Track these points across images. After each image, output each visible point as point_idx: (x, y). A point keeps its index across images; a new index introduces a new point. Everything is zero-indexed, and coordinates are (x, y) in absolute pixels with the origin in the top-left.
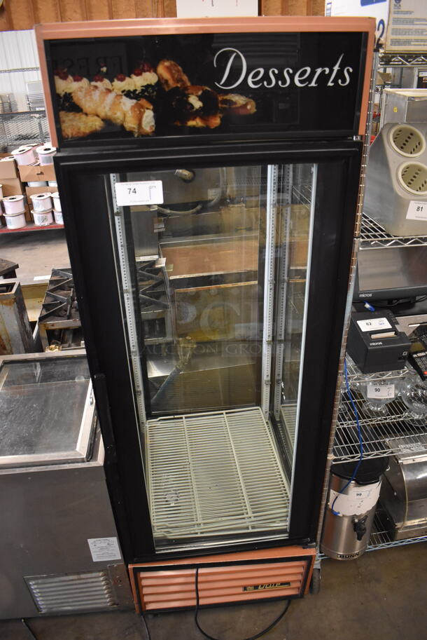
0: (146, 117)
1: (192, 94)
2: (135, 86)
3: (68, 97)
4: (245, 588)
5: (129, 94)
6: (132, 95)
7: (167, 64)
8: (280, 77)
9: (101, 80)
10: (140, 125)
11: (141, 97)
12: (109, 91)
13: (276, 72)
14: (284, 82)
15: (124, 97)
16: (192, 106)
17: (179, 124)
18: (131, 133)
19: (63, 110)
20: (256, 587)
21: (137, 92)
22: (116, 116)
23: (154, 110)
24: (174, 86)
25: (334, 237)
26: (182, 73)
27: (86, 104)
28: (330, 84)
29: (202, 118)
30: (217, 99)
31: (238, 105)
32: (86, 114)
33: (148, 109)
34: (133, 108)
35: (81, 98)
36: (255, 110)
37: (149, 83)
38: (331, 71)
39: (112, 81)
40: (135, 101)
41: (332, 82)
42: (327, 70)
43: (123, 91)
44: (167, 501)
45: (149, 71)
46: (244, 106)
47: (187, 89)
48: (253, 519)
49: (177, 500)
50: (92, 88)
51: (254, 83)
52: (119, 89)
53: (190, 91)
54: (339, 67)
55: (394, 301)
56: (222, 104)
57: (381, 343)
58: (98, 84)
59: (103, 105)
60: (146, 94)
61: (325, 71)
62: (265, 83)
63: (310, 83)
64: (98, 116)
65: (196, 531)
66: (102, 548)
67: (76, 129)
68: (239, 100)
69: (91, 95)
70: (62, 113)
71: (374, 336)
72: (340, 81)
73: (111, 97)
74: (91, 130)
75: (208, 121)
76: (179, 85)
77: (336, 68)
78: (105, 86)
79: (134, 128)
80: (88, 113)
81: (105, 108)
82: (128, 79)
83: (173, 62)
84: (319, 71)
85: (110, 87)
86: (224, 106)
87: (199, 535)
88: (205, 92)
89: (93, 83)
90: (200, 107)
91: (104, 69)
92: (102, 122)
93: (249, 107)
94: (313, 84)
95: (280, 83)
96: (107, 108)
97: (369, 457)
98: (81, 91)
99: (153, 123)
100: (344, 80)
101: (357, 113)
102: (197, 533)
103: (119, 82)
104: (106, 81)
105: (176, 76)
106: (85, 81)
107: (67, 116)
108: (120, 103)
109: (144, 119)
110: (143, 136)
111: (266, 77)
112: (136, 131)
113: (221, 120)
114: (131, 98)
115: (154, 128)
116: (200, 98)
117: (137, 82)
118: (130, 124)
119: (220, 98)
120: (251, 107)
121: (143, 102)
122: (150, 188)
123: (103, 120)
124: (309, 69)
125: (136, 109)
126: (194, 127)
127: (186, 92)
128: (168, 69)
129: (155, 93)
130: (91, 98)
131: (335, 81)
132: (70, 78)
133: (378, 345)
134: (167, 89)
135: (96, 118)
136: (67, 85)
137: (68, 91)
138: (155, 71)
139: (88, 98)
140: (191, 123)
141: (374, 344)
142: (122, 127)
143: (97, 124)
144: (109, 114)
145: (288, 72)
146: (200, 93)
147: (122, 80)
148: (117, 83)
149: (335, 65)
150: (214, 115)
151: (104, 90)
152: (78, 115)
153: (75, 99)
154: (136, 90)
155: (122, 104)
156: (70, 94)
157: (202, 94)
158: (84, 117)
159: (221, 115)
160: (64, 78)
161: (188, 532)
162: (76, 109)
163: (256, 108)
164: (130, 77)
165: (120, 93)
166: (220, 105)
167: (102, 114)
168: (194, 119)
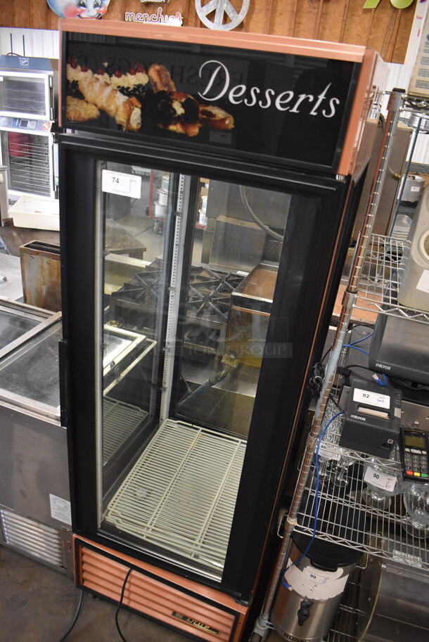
0: (135, 114)
1: (176, 100)
2: (129, 84)
3: (75, 84)
4: (174, 613)
5: (123, 90)
6: (125, 92)
7: (157, 67)
8: (261, 97)
9: (102, 74)
10: (128, 120)
11: (132, 95)
12: (107, 84)
13: (258, 91)
14: (265, 103)
15: (118, 92)
16: (175, 112)
17: (162, 127)
18: (120, 127)
19: (70, 95)
20: (185, 618)
21: (130, 90)
22: (110, 108)
23: (142, 109)
24: (161, 89)
25: (301, 278)
26: (170, 79)
27: (89, 93)
28: (313, 113)
29: (183, 125)
30: (198, 109)
31: (217, 119)
32: (87, 102)
33: (136, 107)
34: (125, 103)
35: (85, 86)
36: (233, 127)
37: (140, 83)
38: (316, 100)
39: (111, 76)
40: (126, 98)
41: (315, 111)
42: (311, 98)
43: (119, 87)
44: (135, 495)
45: (142, 72)
46: (224, 120)
47: (173, 95)
48: (199, 548)
49: (145, 498)
50: (94, 79)
51: (235, 99)
52: (115, 84)
53: (174, 97)
54: (325, 96)
55: (419, 386)
56: (202, 114)
57: (364, 419)
58: (100, 77)
59: (101, 97)
60: (137, 92)
61: (309, 98)
62: (246, 101)
63: (291, 108)
64: (96, 105)
65: (143, 533)
66: (60, 508)
67: (78, 114)
68: (219, 113)
69: (93, 86)
70: (69, 98)
71: (361, 410)
72: (324, 112)
73: (108, 90)
74: (89, 117)
75: (187, 128)
76: (166, 90)
77: (322, 97)
78: (105, 80)
79: (123, 122)
80: (88, 100)
81: (102, 99)
82: (123, 76)
83: (163, 67)
84: (302, 97)
85: (108, 81)
86: (204, 117)
87: (144, 538)
88: (188, 100)
89: (96, 75)
90: (182, 114)
91: (106, 64)
92: (98, 112)
93: (227, 122)
94: (295, 110)
95: (260, 103)
96: (104, 101)
97: (335, 542)
98: (85, 81)
99: (139, 121)
100: (329, 112)
101: (338, 150)
102: (143, 535)
103: (116, 78)
104: (106, 75)
105: (164, 80)
106: (90, 72)
107: (73, 101)
108: (115, 97)
109: (132, 116)
110: (130, 131)
111: (247, 95)
112: (125, 125)
113: (200, 129)
114: (124, 94)
115: (140, 126)
116: (183, 105)
117: (131, 80)
118: (120, 118)
119: (201, 109)
120: (230, 123)
121: (134, 99)
122: (131, 181)
123: (100, 110)
124: (292, 94)
125: (127, 105)
126: (174, 132)
127: (171, 97)
128: (159, 72)
129: (144, 93)
130: (93, 88)
131: (319, 111)
132: (79, 67)
133: (359, 420)
134: (155, 92)
135: (94, 107)
136: (76, 74)
137: (76, 79)
138: (147, 73)
139: (90, 88)
140: (172, 128)
141: (356, 417)
142: (114, 119)
143: (94, 113)
144: (105, 105)
145: (270, 93)
146: (183, 100)
147: (119, 76)
148: (114, 79)
149: (320, 93)
150: (194, 123)
151: (104, 84)
152: (81, 101)
153: (80, 87)
154: (129, 88)
155: (116, 98)
156: (77, 82)
157: (185, 101)
158: (85, 104)
159: (200, 125)
160: (74, 67)
161: (135, 530)
162: (80, 96)
163: (234, 125)
164: (126, 75)
165: (116, 88)
166: (200, 115)
167: (99, 105)
168: (175, 124)
